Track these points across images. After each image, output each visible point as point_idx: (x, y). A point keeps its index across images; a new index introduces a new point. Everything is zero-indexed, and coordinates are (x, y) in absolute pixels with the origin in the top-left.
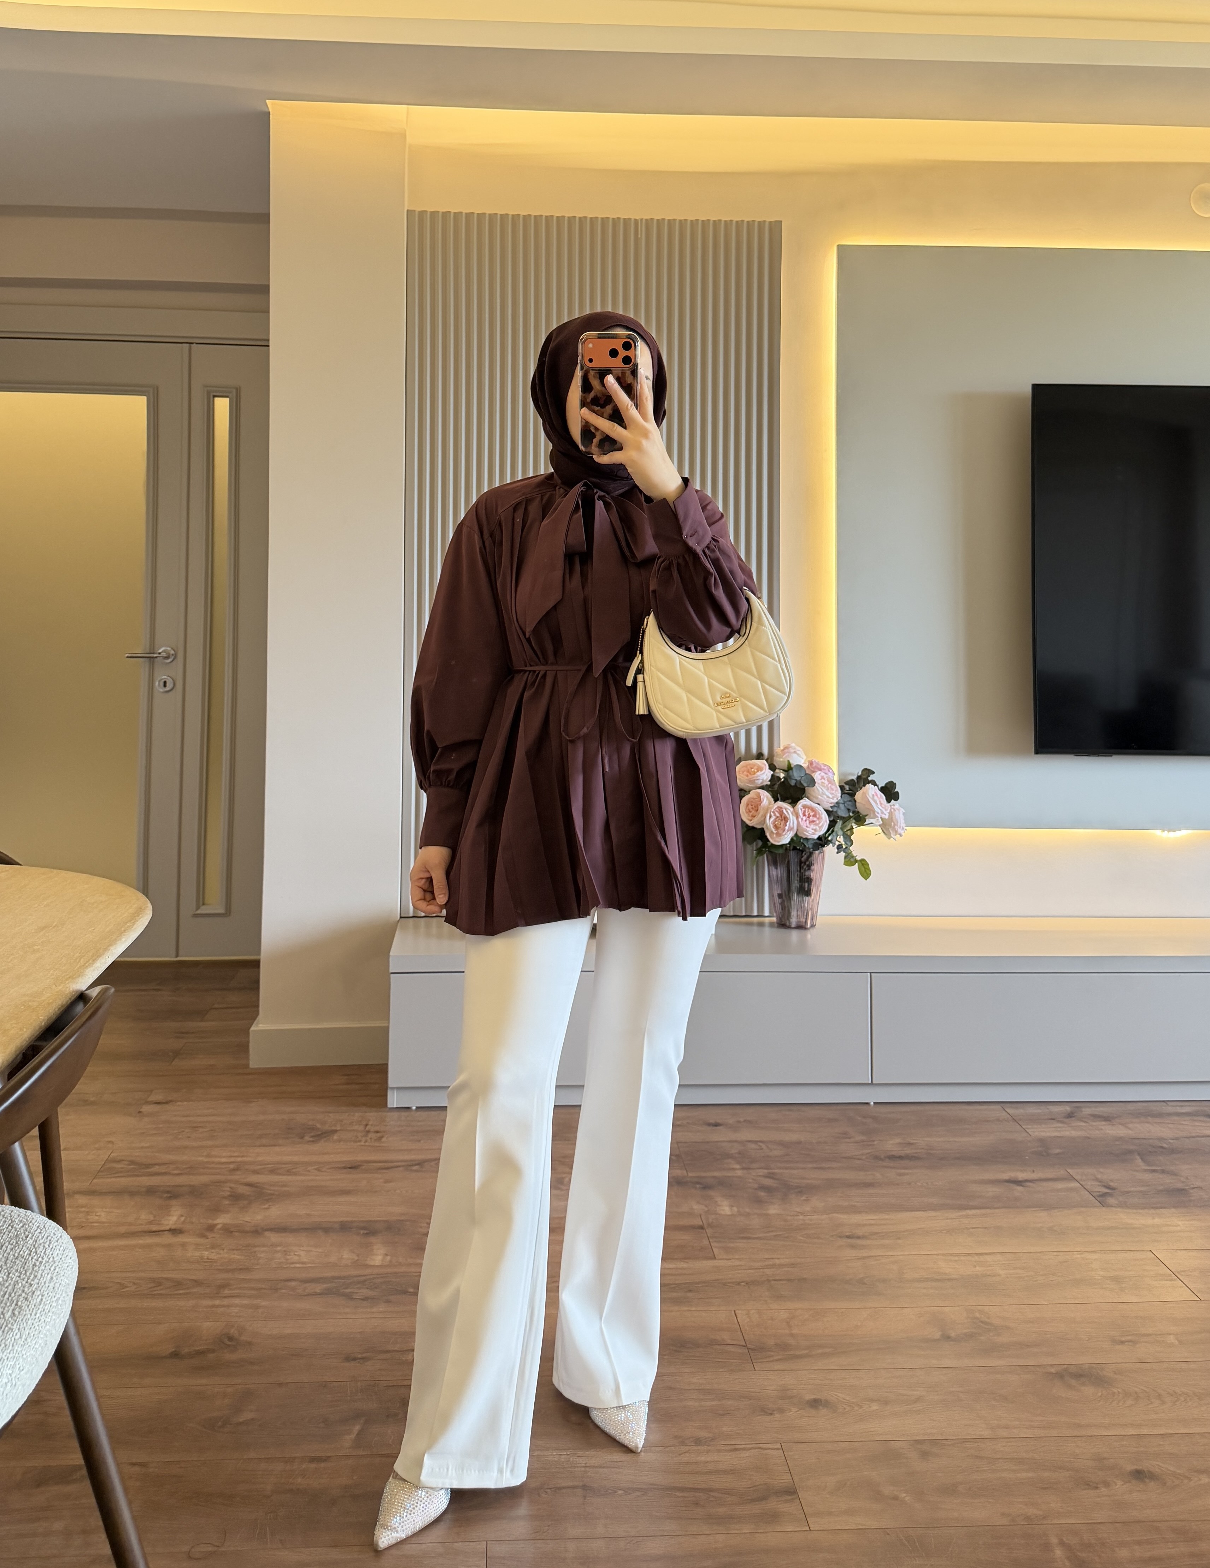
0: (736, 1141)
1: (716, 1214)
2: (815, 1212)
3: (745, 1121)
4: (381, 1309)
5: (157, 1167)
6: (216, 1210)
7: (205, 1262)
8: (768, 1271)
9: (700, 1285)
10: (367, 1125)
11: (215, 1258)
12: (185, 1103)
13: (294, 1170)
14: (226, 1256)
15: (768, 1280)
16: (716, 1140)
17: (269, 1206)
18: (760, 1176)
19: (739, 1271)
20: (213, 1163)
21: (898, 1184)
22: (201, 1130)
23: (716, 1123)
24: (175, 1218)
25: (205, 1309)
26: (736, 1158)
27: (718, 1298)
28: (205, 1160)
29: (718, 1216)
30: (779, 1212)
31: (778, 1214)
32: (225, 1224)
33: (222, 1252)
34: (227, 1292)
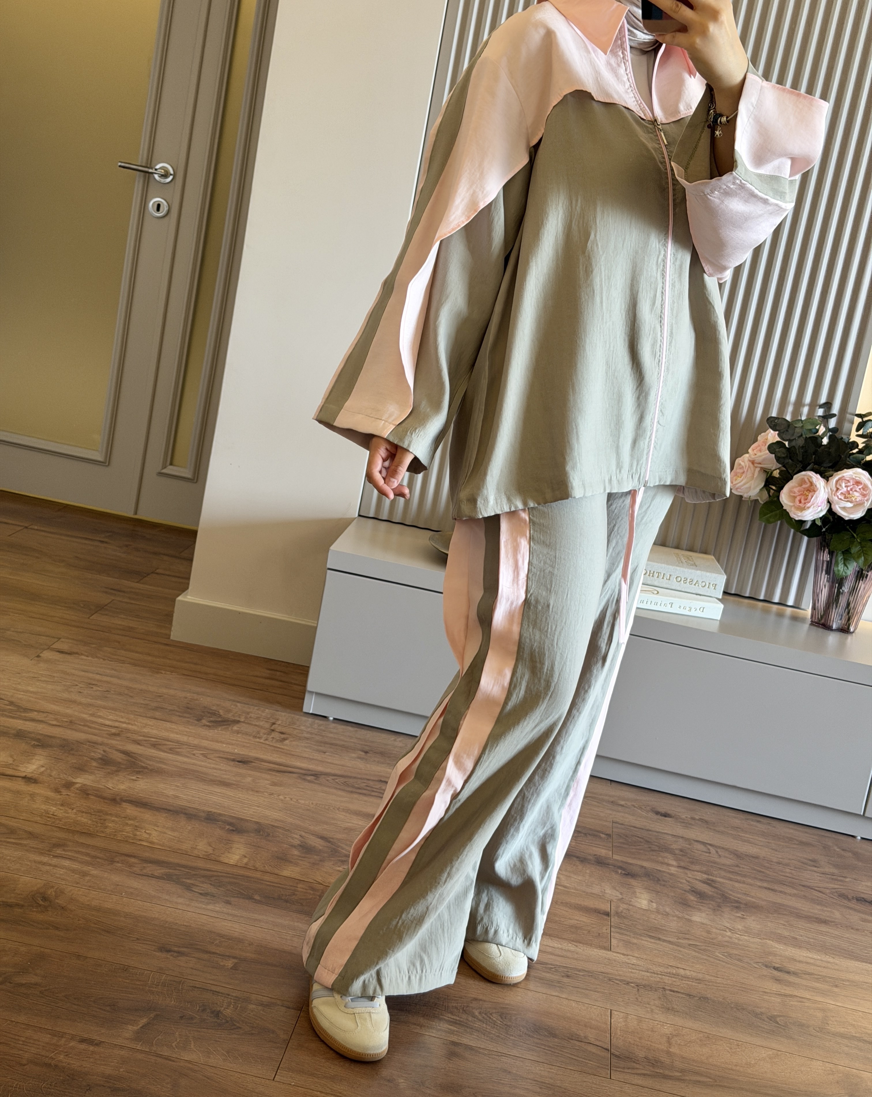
0: (683, 837)
1: (631, 905)
2: (746, 932)
3: (702, 819)
4: (218, 909)
5: (35, 713)
6: (81, 769)
7: (49, 817)
8: (667, 980)
9: (582, 974)
10: (274, 724)
13: (177, 750)
14: (73, 816)
15: (664, 988)
16: (658, 830)
17: (138, 778)
18: (697, 879)
19: (633, 971)
20: (96, 722)
21: (858, 929)
22: (96, 688)
23: (666, 813)
24: (34, 767)
25: (29, 863)
26: (675, 855)
27: (598, 992)
28: (88, 719)
29: (631, 907)
30: (705, 921)
31: (703, 924)
32: (84, 785)
33: (70, 811)
34: (59, 851)
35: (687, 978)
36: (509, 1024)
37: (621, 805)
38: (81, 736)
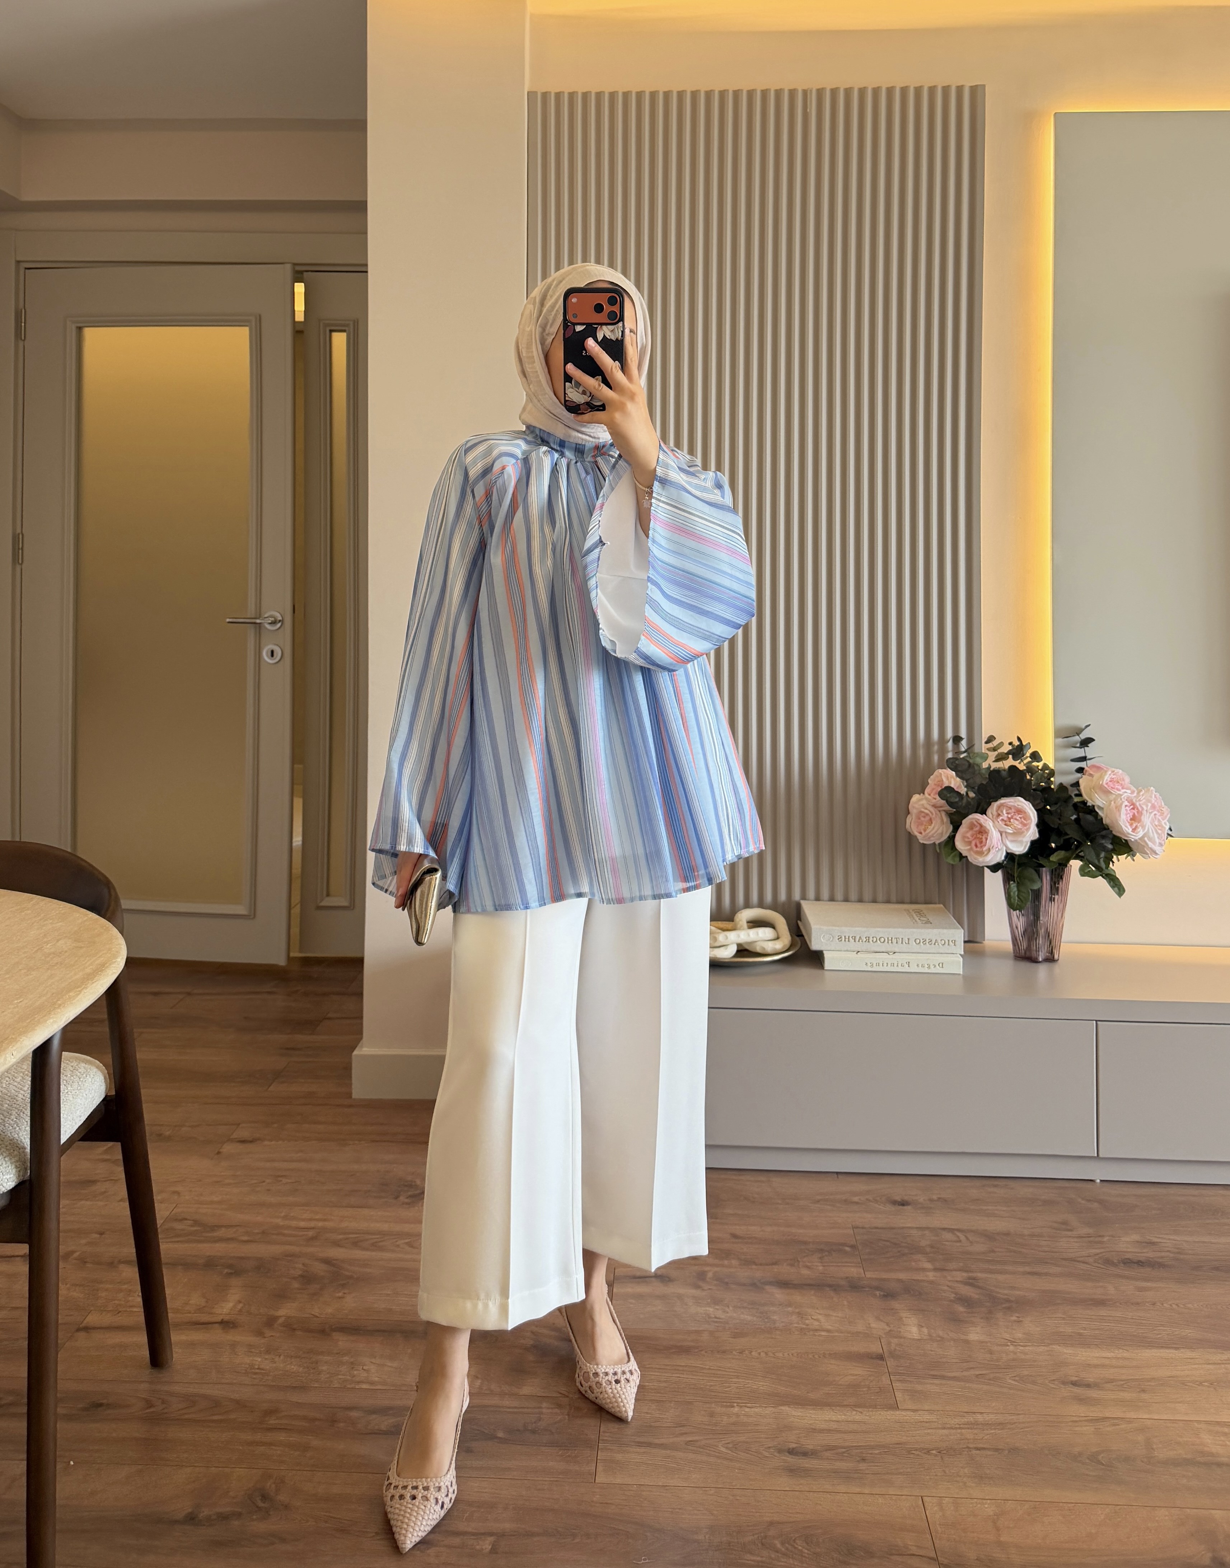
0: (928, 1228)
1: (901, 1337)
2: (1029, 1341)
3: (939, 1198)
5: (223, 1229)
6: (282, 1295)
7: (256, 1373)
8: (968, 1433)
9: (877, 1452)
11: (268, 1367)
12: (273, 1142)
13: (381, 1244)
14: (281, 1365)
15: (968, 1447)
16: (901, 1226)
17: (345, 1293)
18: (957, 1281)
19: (929, 1431)
20: (289, 1227)
21: (1138, 1304)
22: (284, 1180)
23: (903, 1200)
24: (231, 1305)
25: (241, 1448)
26: (927, 1254)
27: (900, 1473)
28: (282, 1224)
29: (902, 1340)
30: (983, 1338)
31: (982, 1342)
32: (289, 1317)
33: (277, 1359)
34: (272, 1421)
35: (987, 1425)
36: (818, 1550)
37: (857, 1203)
38: (276, 1250)
